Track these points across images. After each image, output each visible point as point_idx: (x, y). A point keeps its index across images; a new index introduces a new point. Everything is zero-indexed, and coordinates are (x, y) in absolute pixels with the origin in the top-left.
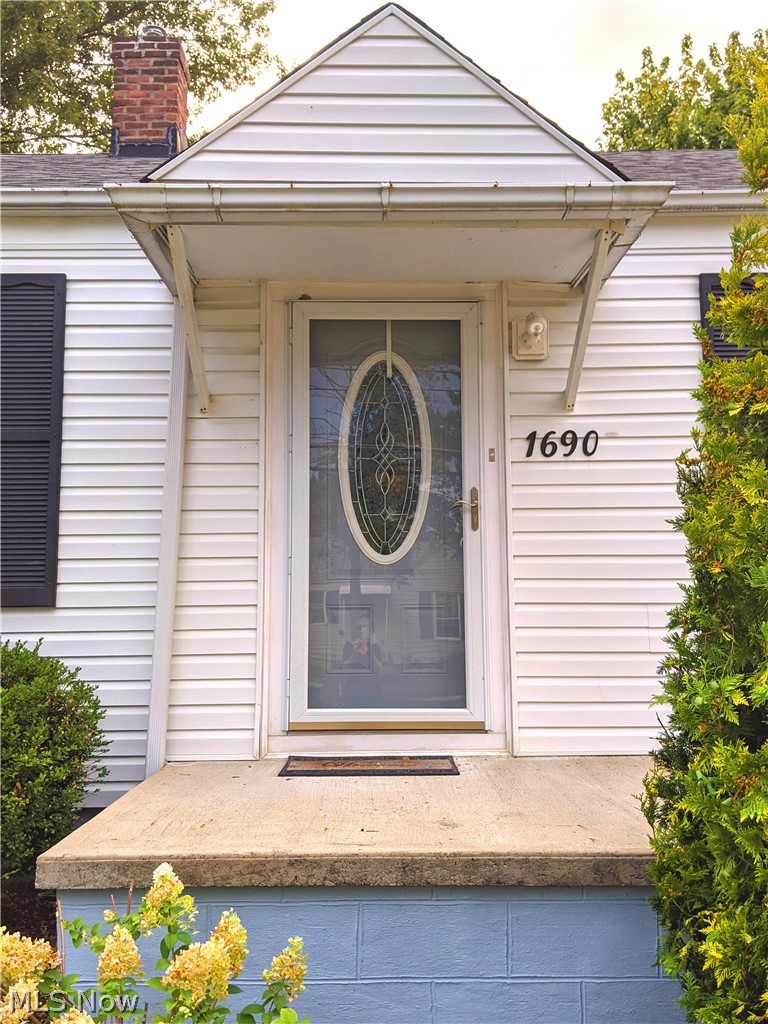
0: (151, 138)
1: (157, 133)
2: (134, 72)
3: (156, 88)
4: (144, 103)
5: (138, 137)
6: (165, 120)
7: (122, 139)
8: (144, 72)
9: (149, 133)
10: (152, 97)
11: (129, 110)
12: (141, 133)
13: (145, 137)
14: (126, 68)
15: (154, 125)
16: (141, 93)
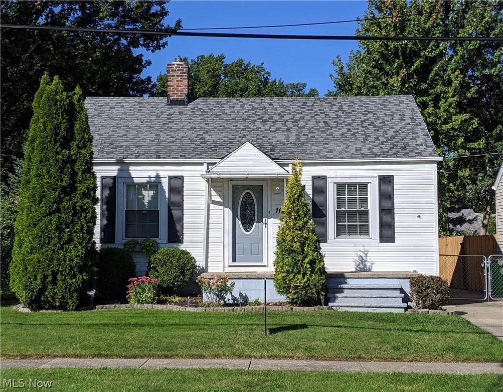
0: (180, 98)
1: (182, 96)
2: (174, 76)
3: (181, 81)
4: (177, 86)
5: (176, 97)
6: (184, 92)
7: (171, 98)
8: (177, 76)
9: (179, 96)
10: (180, 84)
11: (173, 89)
12: (177, 96)
13: (178, 97)
14: (171, 75)
15: (181, 93)
16: (177, 83)
